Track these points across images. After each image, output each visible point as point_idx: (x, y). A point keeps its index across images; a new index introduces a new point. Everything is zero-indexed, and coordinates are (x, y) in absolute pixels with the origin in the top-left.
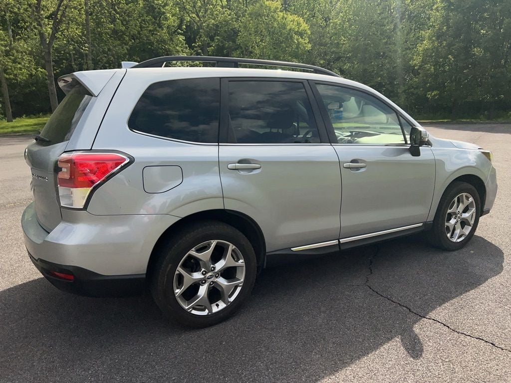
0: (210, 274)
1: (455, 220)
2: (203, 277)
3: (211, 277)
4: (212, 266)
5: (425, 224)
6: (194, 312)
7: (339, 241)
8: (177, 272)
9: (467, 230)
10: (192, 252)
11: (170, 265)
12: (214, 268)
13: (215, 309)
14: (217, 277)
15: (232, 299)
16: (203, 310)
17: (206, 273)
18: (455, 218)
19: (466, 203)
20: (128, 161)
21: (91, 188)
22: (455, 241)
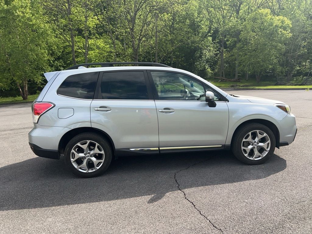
0: (88, 155)
1: (252, 146)
2: (84, 155)
3: (88, 156)
4: (89, 151)
5: (224, 146)
6: (80, 170)
7: (159, 149)
8: (72, 152)
9: (265, 154)
10: (79, 144)
11: (68, 148)
12: (90, 153)
13: (90, 171)
14: (91, 157)
15: (98, 168)
16: (85, 170)
17: (86, 154)
18: (252, 145)
19: (260, 136)
20: (53, 106)
21: (40, 116)
22: (252, 159)
